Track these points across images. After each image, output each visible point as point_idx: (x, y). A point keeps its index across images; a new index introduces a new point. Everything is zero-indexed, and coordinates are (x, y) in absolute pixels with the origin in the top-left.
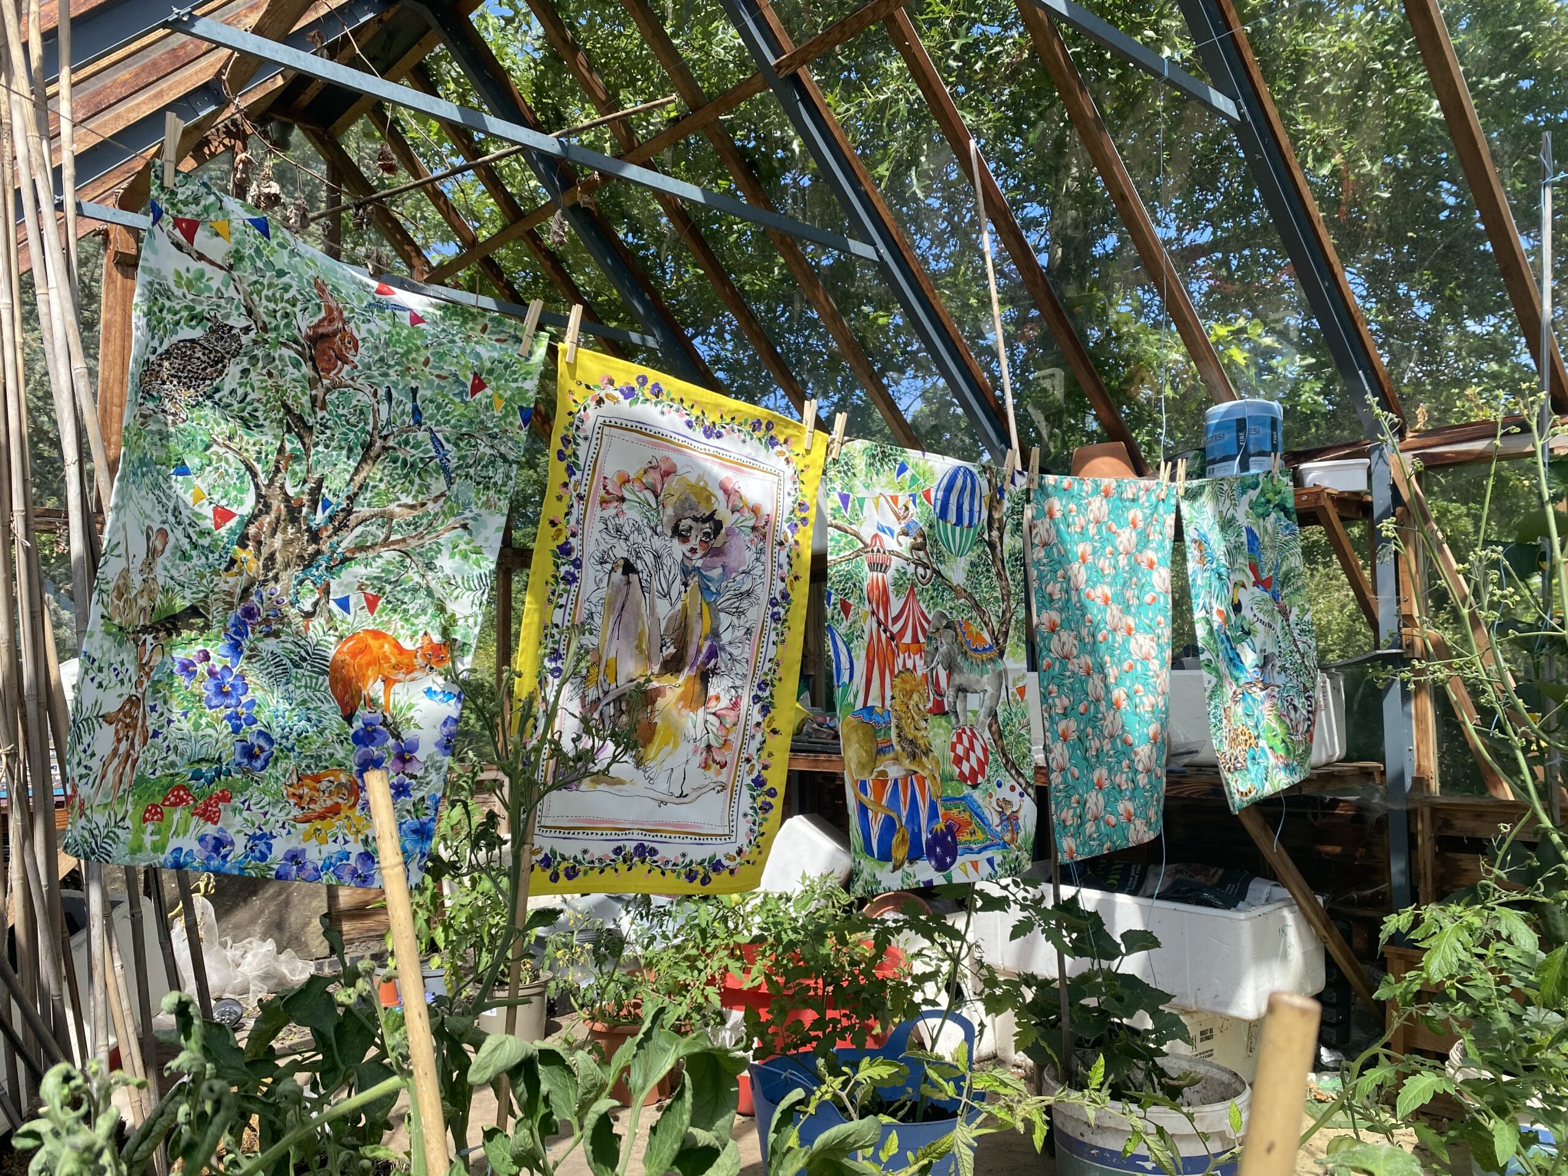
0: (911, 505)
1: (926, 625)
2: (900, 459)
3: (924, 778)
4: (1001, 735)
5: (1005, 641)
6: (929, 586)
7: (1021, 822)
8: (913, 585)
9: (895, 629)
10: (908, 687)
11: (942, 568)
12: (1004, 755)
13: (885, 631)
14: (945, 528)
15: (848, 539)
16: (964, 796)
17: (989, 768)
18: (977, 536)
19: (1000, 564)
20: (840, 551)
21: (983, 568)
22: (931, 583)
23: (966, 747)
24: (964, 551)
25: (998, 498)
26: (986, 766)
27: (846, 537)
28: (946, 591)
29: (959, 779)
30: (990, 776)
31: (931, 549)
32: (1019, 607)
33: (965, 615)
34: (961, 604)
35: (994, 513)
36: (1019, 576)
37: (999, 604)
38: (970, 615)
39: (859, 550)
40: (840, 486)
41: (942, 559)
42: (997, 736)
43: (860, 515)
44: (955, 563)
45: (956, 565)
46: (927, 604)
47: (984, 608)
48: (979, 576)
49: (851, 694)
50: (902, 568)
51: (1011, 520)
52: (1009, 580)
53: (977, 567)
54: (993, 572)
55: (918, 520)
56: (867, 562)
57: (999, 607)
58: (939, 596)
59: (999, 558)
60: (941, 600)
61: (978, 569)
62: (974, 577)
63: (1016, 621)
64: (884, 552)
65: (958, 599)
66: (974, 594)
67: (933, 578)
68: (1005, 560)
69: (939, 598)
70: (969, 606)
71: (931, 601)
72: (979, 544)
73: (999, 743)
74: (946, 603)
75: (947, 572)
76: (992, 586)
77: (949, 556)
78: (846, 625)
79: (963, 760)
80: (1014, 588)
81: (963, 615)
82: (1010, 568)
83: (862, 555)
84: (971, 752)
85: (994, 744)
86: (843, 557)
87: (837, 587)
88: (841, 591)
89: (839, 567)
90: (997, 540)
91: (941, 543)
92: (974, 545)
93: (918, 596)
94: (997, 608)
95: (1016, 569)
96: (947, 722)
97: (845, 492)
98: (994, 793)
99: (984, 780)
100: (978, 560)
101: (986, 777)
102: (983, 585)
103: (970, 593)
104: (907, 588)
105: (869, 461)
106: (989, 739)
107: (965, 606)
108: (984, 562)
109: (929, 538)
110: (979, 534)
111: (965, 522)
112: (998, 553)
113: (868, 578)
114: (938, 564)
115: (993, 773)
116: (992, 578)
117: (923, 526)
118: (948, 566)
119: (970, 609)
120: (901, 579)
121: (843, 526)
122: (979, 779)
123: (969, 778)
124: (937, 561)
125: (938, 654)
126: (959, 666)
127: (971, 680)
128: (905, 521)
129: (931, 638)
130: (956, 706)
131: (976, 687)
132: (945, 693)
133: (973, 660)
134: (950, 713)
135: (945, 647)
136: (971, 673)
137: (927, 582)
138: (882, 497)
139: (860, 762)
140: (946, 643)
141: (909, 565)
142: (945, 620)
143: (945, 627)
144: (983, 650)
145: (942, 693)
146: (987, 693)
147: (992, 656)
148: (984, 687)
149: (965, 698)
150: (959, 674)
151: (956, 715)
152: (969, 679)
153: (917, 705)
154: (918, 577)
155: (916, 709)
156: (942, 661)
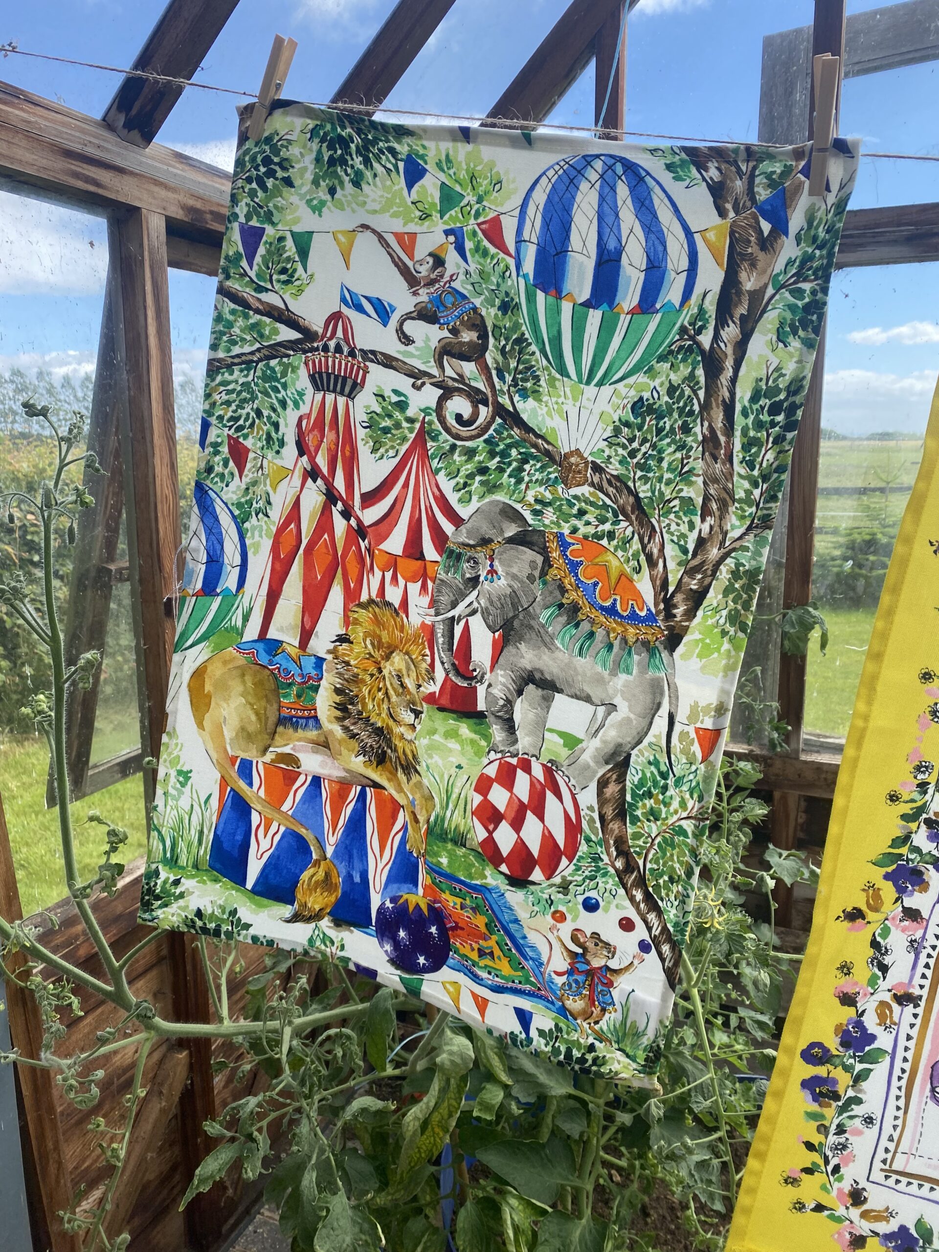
0: (451, 256)
1: (448, 528)
4: (622, 812)
5: (691, 614)
8: (424, 435)
9: (370, 516)
10: (385, 637)
11: (527, 409)
12: (623, 853)
13: (346, 514)
14: (554, 317)
15: (251, 321)
16: (481, 886)
17: (572, 867)
18: (677, 337)
19: (721, 416)
20: (234, 343)
21: (676, 421)
22: (486, 436)
23: (519, 800)
24: (613, 371)
25: (766, 234)
26: (564, 861)
27: (246, 317)
28: (532, 462)
29: (480, 850)
30: (571, 882)
31: (500, 358)
32: (751, 537)
33: (588, 523)
34: (576, 497)
35: (743, 276)
36: (770, 456)
37: (694, 518)
38: (607, 527)
39: (280, 344)
40: (245, 210)
41: (529, 385)
42: (614, 810)
43: (295, 270)
44: (575, 399)
45: (578, 404)
46: (462, 481)
47: (653, 521)
48: (661, 440)
49: (240, 611)
50: (395, 392)
51: (787, 294)
52: (736, 461)
53: (660, 417)
54: (695, 434)
55: (469, 291)
56: (309, 370)
57: (692, 525)
58: (509, 470)
59: (721, 399)
60: (513, 480)
61: (661, 424)
62: (644, 441)
63: (732, 572)
64: (352, 354)
65: (568, 485)
66: (634, 482)
67: (493, 428)
68: (738, 408)
69: (506, 475)
70: (605, 506)
71: (478, 478)
72: (680, 357)
73: (615, 826)
74: (527, 487)
75: (543, 419)
76: (686, 469)
77: (555, 379)
78: (239, 487)
79: (504, 821)
80: (746, 485)
81: (579, 524)
82: (748, 429)
83: (288, 356)
84: (529, 815)
85: (598, 825)
86: (238, 356)
87: (221, 412)
88: (228, 421)
89: (226, 375)
90: (729, 350)
91: (533, 348)
92: (662, 358)
93: (436, 460)
94: (684, 528)
95: (768, 436)
96: (476, 732)
97: (254, 223)
98: (569, 917)
99: (549, 882)
100: (666, 398)
101: (557, 880)
102: (665, 465)
103: (617, 478)
104: (404, 439)
105: (330, 152)
106: (591, 808)
107: (592, 504)
108: (681, 404)
109: (497, 331)
110: (683, 330)
111: (624, 298)
112: (725, 382)
113: (304, 403)
114: (516, 398)
115: (580, 879)
116: (692, 448)
117: (482, 304)
118: (550, 404)
119: (610, 515)
120: (390, 416)
121: (240, 294)
122: (537, 875)
123: (507, 861)
124: (512, 389)
125: (475, 593)
126: (542, 631)
127: (575, 669)
128: (432, 290)
129: (459, 557)
130: (512, 710)
131: (588, 689)
132: (482, 677)
133: (594, 629)
134: (491, 719)
135: (502, 583)
136: (580, 654)
137: (473, 433)
138: (368, 233)
139: (243, 729)
140: (507, 574)
141: (419, 388)
142: (514, 525)
143: (511, 540)
144: (629, 617)
145: (475, 674)
146: (613, 714)
147: (649, 637)
148: (611, 699)
149: (547, 701)
150: (539, 648)
151: (510, 726)
152: (569, 665)
153: (399, 677)
154: (445, 418)
155: (396, 683)
156: (487, 608)
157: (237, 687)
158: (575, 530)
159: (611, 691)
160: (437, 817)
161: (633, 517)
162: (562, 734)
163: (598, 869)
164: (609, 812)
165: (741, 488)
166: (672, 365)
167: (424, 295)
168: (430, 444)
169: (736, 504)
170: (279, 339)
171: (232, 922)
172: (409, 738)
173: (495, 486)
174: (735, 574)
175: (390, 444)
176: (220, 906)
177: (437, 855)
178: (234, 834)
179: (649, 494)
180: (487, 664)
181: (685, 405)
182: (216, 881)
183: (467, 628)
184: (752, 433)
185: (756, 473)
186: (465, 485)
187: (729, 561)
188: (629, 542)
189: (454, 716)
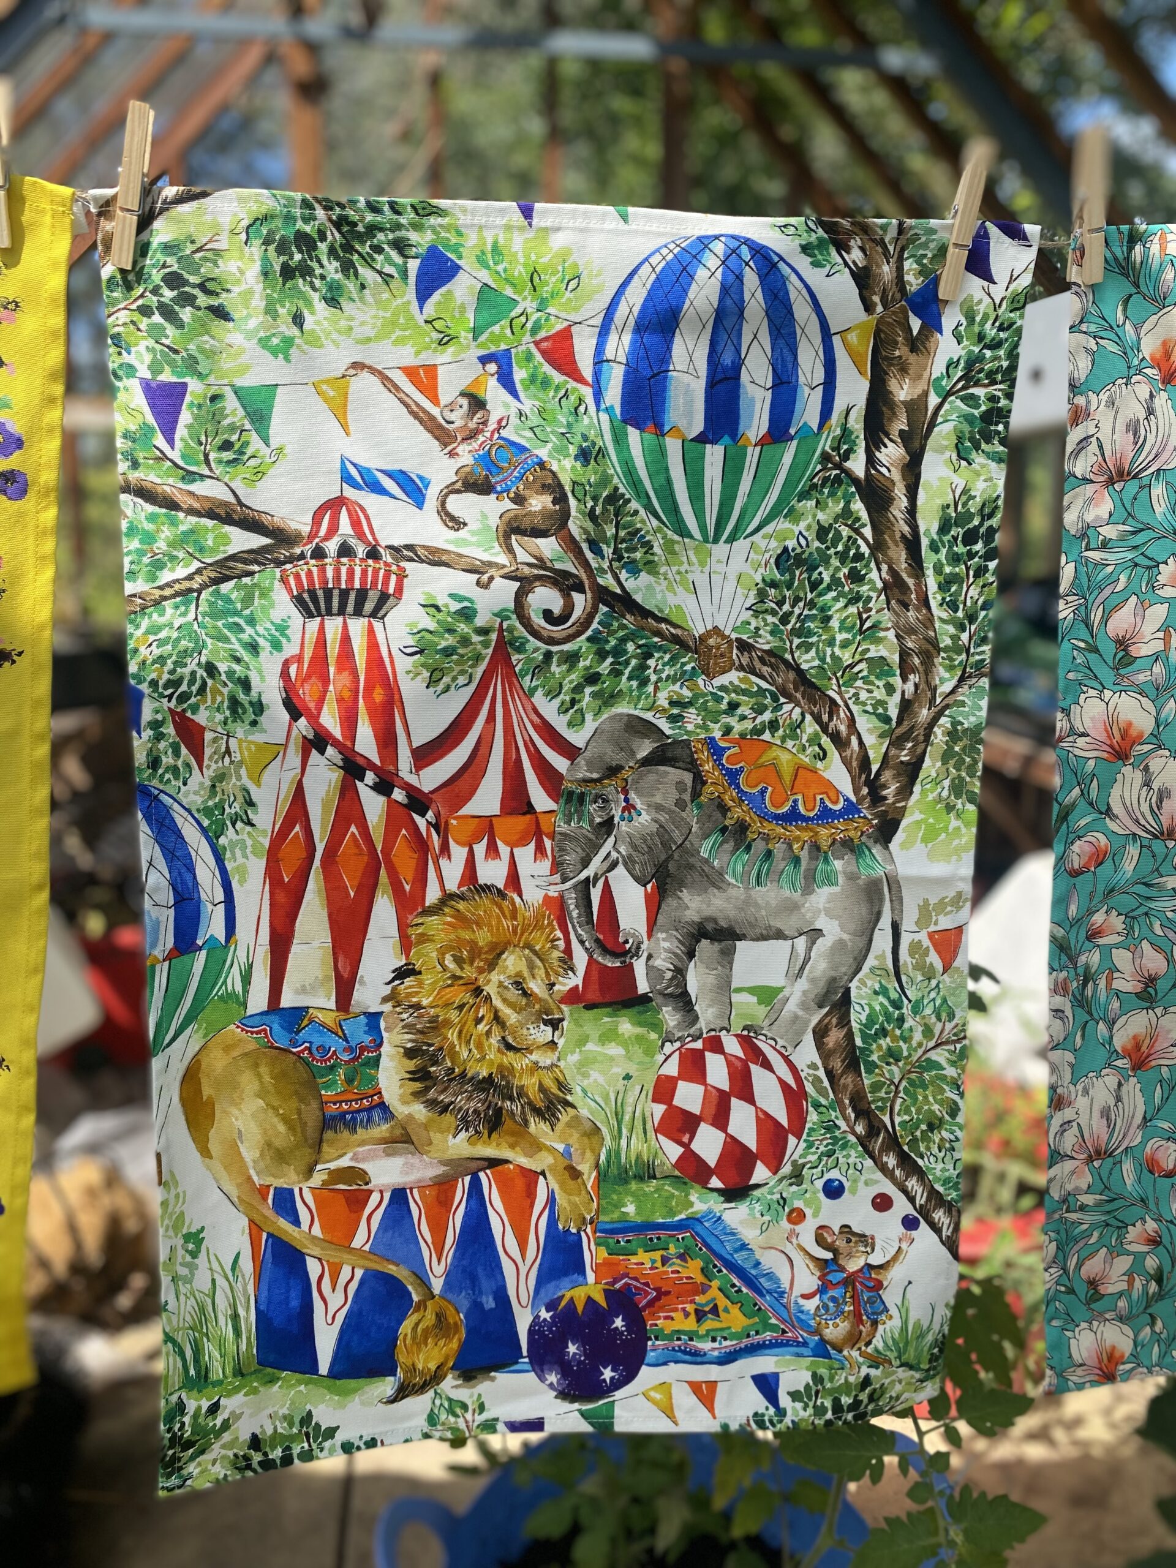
0: (494, 393)
1: (560, 764)
2: (421, 240)
3: (531, 1177)
4: (854, 1060)
5: (905, 791)
6: (581, 643)
7: (891, 1297)
8: (505, 647)
9: (431, 778)
10: (483, 937)
11: (638, 586)
12: (863, 1112)
13: (383, 787)
14: (658, 461)
15: (183, 528)
16: (688, 1219)
17: (802, 1145)
18: (819, 467)
19: (903, 555)
20: (158, 565)
21: (837, 569)
22: (589, 633)
23: (718, 1090)
24: (747, 520)
25: (915, 332)
26: (792, 1140)
27: (174, 523)
28: (656, 655)
29: (677, 1173)
30: (804, 1165)
31: (590, 526)
32: (965, 689)
33: (743, 718)
34: (722, 688)
35: (893, 384)
36: (974, 592)
37: (891, 680)
38: (767, 716)
39: (233, 558)
40: (148, 358)
41: (638, 555)
42: (843, 1061)
43: (246, 444)
44: (702, 564)
45: (707, 570)
46: (568, 698)
47: (831, 693)
48: (820, 595)
49: (235, 970)
50: (452, 596)
51: (959, 403)
52: (933, 604)
53: (813, 568)
54: (871, 581)
55: (528, 439)
56: (290, 591)
57: (890, 689)
58: (627, 672)
59: (898, 536)
60: (635, 683)
61: (815, 575)
62: (797, 600)
63: (949, 734)
64: (373, 554)
65: (710, 675)
66: (792, 653)
67: (597, 619)
68: (925, 542)
69: (624, 678)
70: (761, 692)
71: (588, 690)
72: (826, 491)
73: (848, 1080)
74: (656, 689)
75: (664, 596)
76: (867, 625)
77: (673, 542)
78: (201, 784)
79: (702, 1124)
80: (951, 630)
81: (732, 721)
82: (942, 565)
83: (251, 574)
84: (735, 1102)
85: (826, 1083)
86: (168, 585)
87: (154, 676)
88: (166, 687)
89: (155, 616)
90: (896, 475)
91: (634, 505)
92: (804, 496)
93: (529, 677)
94: (880, 694)
95: (968, 569)
96: (640, 1024)
97: (167, 376)
98: (808, 1212)
99: (777, 1177)
100: (817, 544)
101: (787, 1169)
102: (835, 624)
103: (770, 653)
104: (478, 658)
105: (282, 259)
106: (813, 1066)
107: (744, 692)
108: (840, 548)
109: (579, 491)
110: (825, 458)
111: (749, 427)
112: (899, 515)
113: (289, 640)
114: (623, 575)
115: (813, 1158)
116: (869, 599)
117: (550, 455)
118: (670, 576)
119: (768, 701)
120: (451, 631)
121: (159, 489)
122: (761, 1173)
123: (718, 1171)
124: (615, 564)
125: (611, 840)
126: (706, 869)
127: (757, 905)
128: (475, 445)
129: (581, 798)
130: (685, 980)
131: (777, 923)
132: (638, 948)
133: (770, 846)
134: (658, 1000)
135: (644, 818)
136: (759, 883)
137: (570, 631)
138: (365, 375)
139: (269, 1145)
140: (649, 806)
141: (486, 586)
142: (647, 741)
143: (646, 762)
144: (819, 817)
145: (628, 946)
146: (820, 941)
147: (852, 834)
148: (812, 923)
149: (728, 954)
150: (706, 891)
151: (684, 1002)
152: (748, 902)
153: (518, 984)
154: (529, 618)
155: (514, 994)
156: (630, 857)
157: (248, 1083)
158: (728, 730)
159: (809, 915)
160: (609, 1153)
161: (799, 696)
162: (752, 990)
163: (835, 1140)
164: (837, 1064)
165: (946, 634)
166: (818, 502)
167: (466, 454)
168: (515, 658)
169: (942, 654)
170: (232, 550)
171: (307, 1435)
172: (548, 1062)
173: (612, 696)
174: (953, 735)
175: (457, 669)
176: (285, 1417)
177: (618, 1205)
178: (287, 1301)
179: (817, 663)
180: (643, 930)
181: (847, 549)
182: (272, 1381)
183: (607, 890)
184: (948, 569)
185: (960, 614)
186: (573, 702)
187: (943, 720)
188: (799, 726)
189: (608, 1010)
